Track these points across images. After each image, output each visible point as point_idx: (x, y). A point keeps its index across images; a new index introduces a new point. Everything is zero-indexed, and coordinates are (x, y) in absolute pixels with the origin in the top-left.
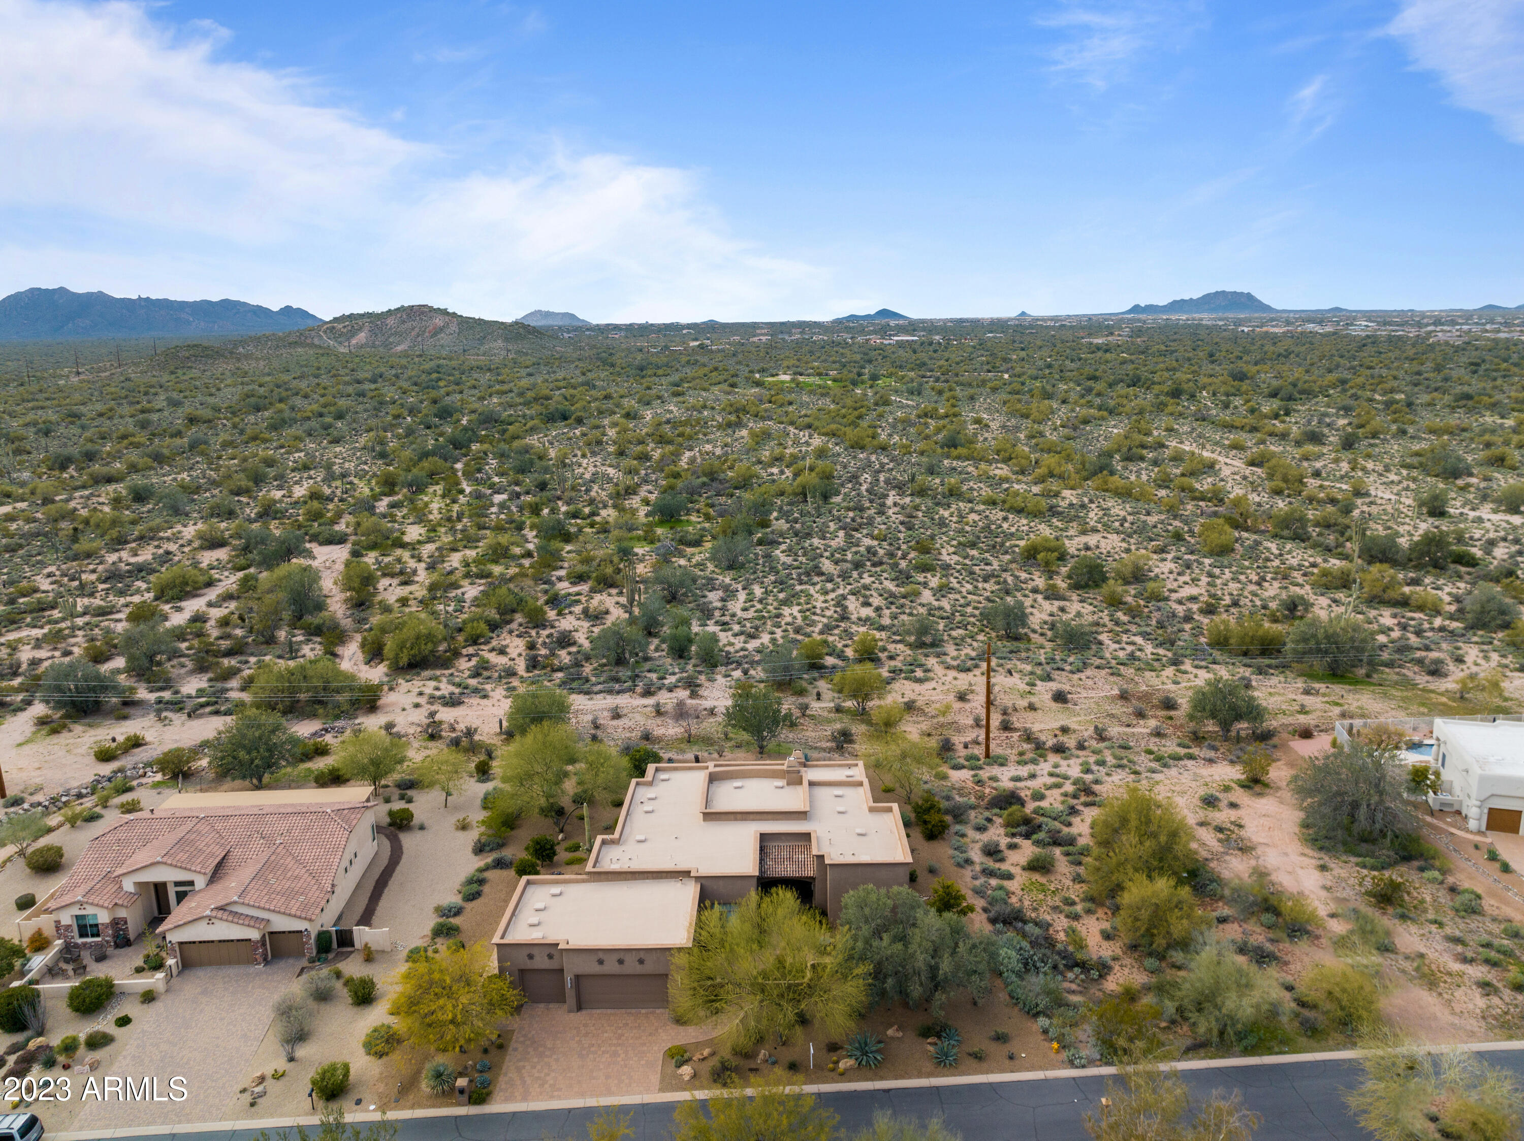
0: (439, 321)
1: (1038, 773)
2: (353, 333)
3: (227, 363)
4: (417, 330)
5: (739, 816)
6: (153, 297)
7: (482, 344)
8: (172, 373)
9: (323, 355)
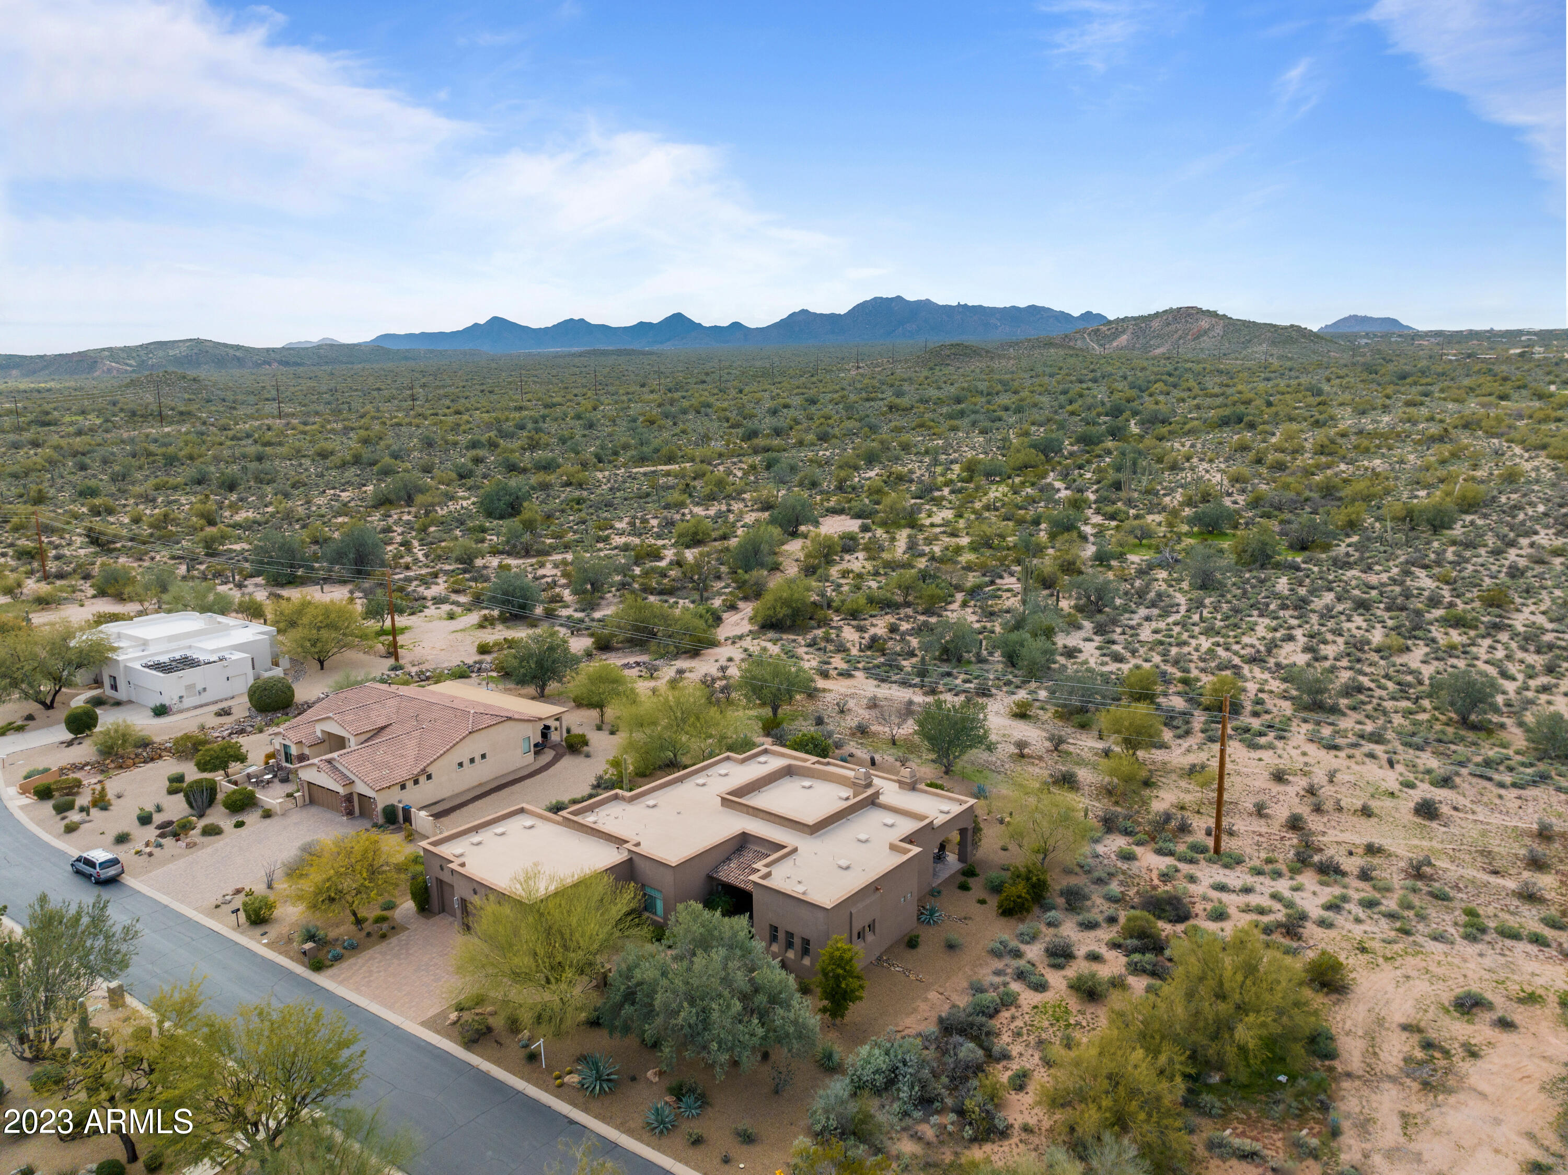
0: (1204, 323)
1: (1258, 888)
2: (1116, 335)
3: (980, 361)
4: (1180, 332)
5: (750, 810)
6: (970, 304)
7: (1245, 348)
8: (931, 369)
9: (1071, 356)
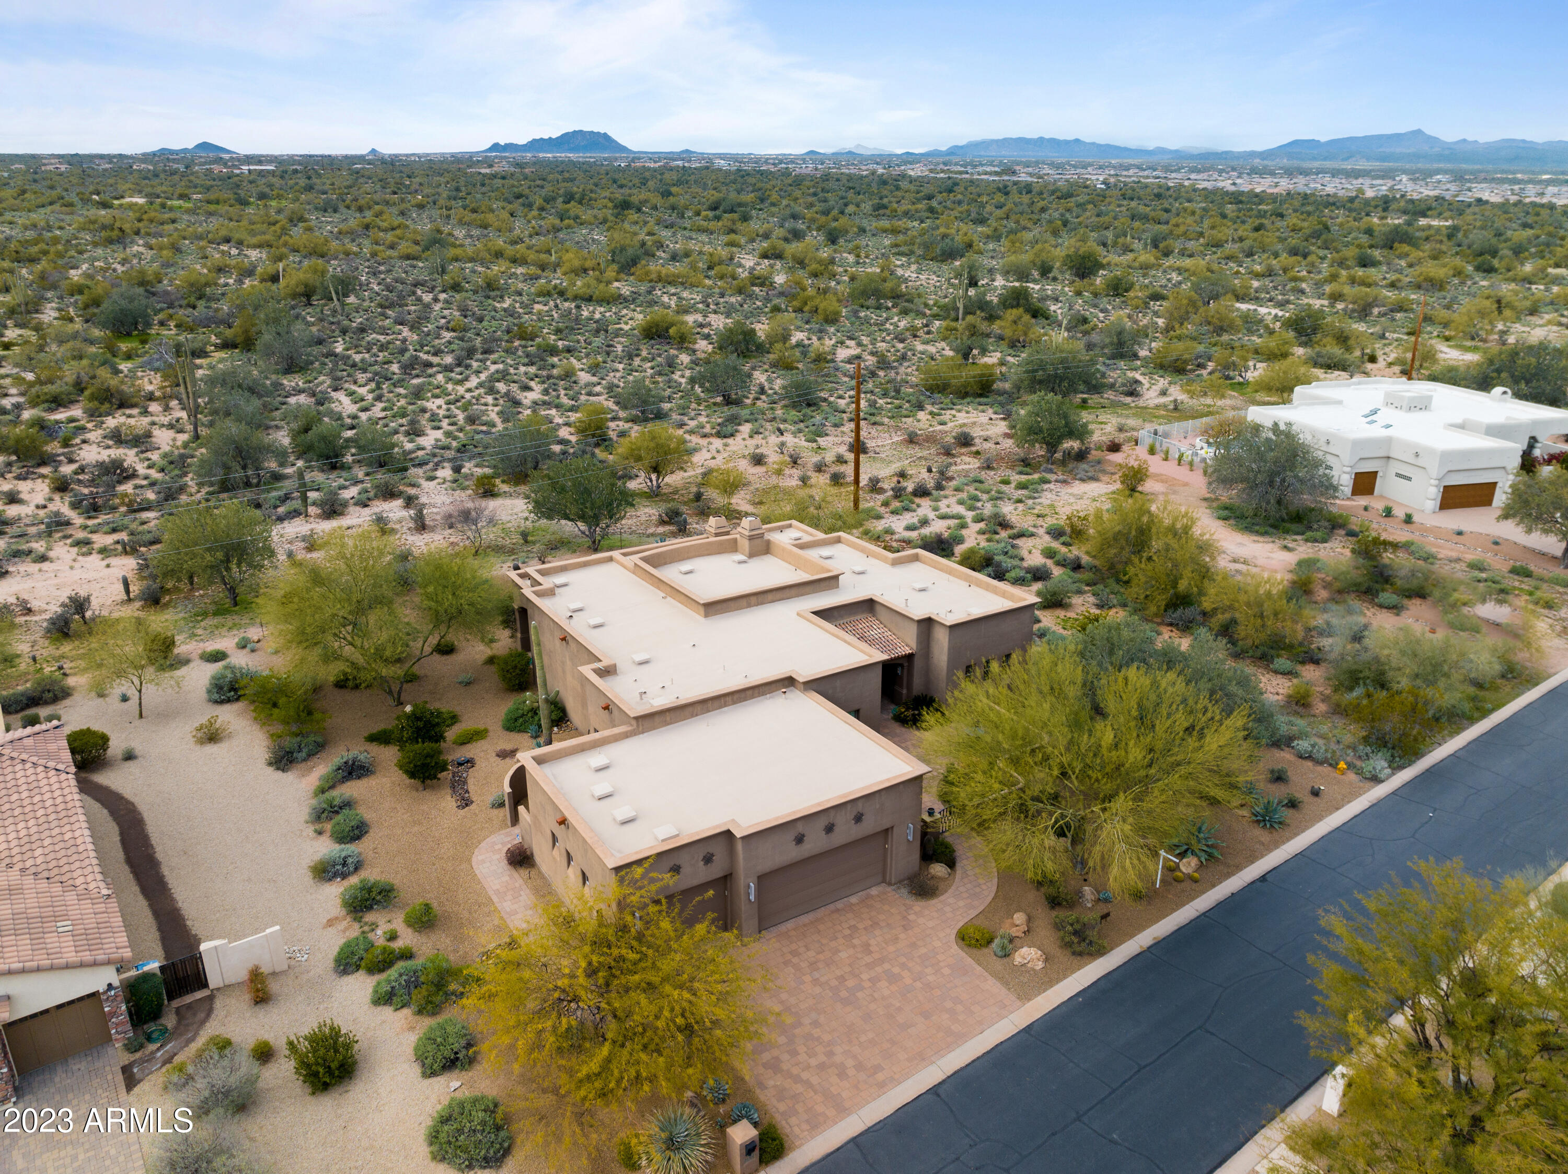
1: (927, 518)
5: (753, 599)
